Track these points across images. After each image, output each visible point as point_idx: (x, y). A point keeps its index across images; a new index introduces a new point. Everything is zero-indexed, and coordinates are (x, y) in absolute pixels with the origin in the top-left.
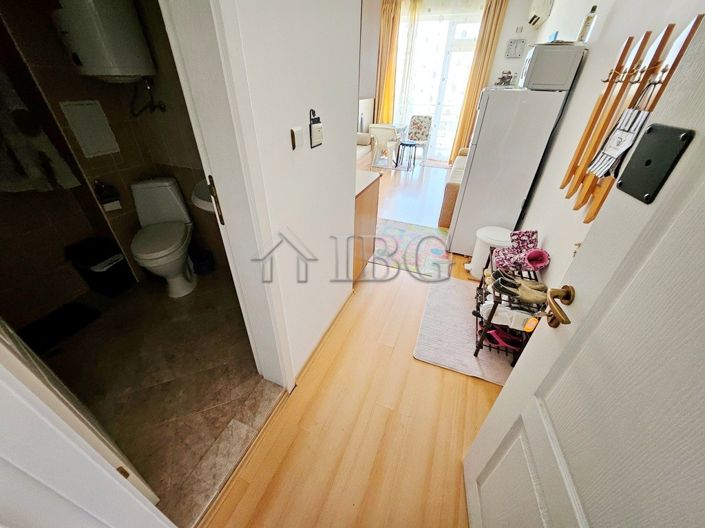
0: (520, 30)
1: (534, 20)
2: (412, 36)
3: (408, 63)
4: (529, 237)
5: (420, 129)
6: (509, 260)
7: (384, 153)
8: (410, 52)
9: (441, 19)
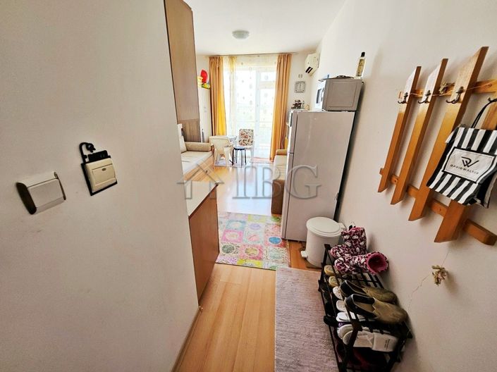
0: (301, 76)
1: (309, 70)
2: (232, 79)
3: (232, 95)
4: (358, 235)
5: (246, 138)
6: (348, 263)
7: (222, 155)
8: (232, 88)
9: (250, 69)
